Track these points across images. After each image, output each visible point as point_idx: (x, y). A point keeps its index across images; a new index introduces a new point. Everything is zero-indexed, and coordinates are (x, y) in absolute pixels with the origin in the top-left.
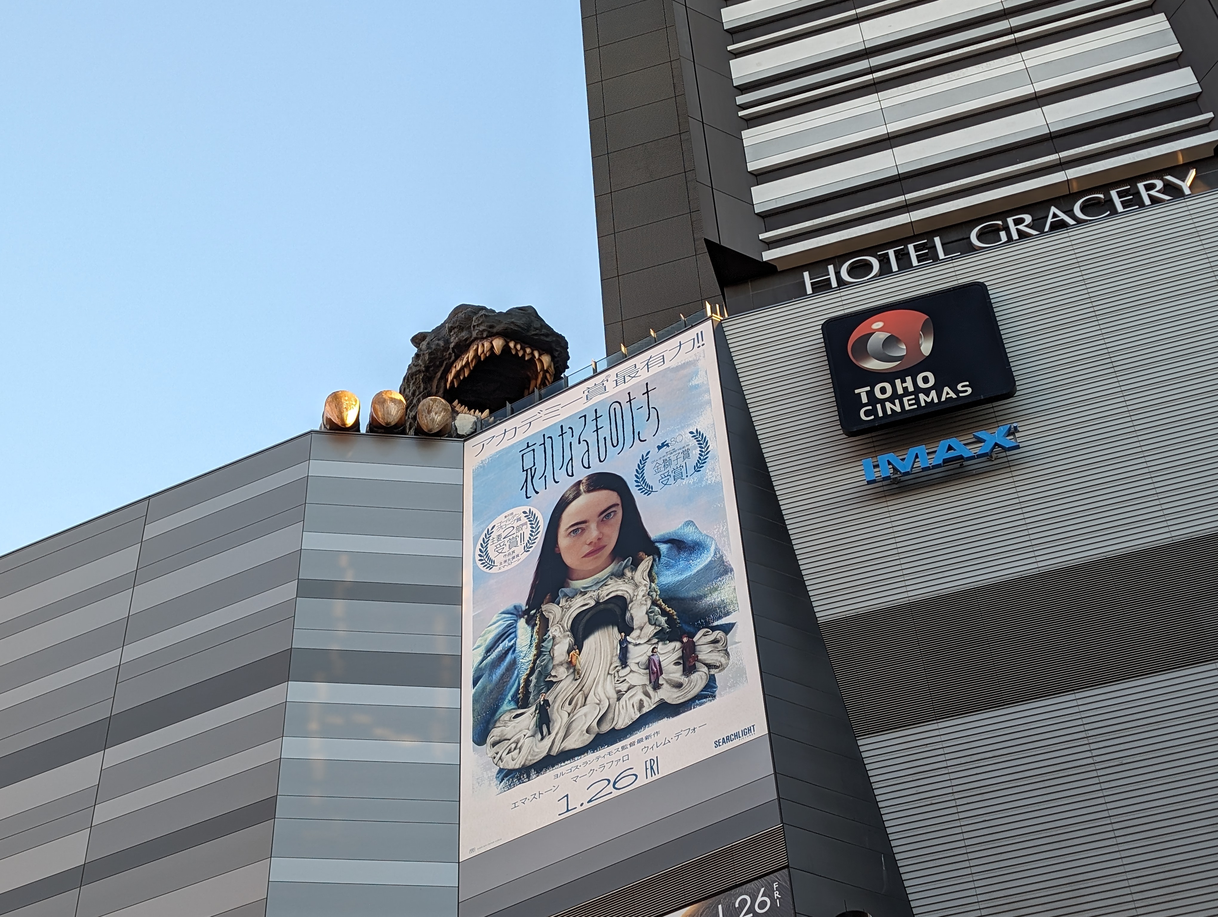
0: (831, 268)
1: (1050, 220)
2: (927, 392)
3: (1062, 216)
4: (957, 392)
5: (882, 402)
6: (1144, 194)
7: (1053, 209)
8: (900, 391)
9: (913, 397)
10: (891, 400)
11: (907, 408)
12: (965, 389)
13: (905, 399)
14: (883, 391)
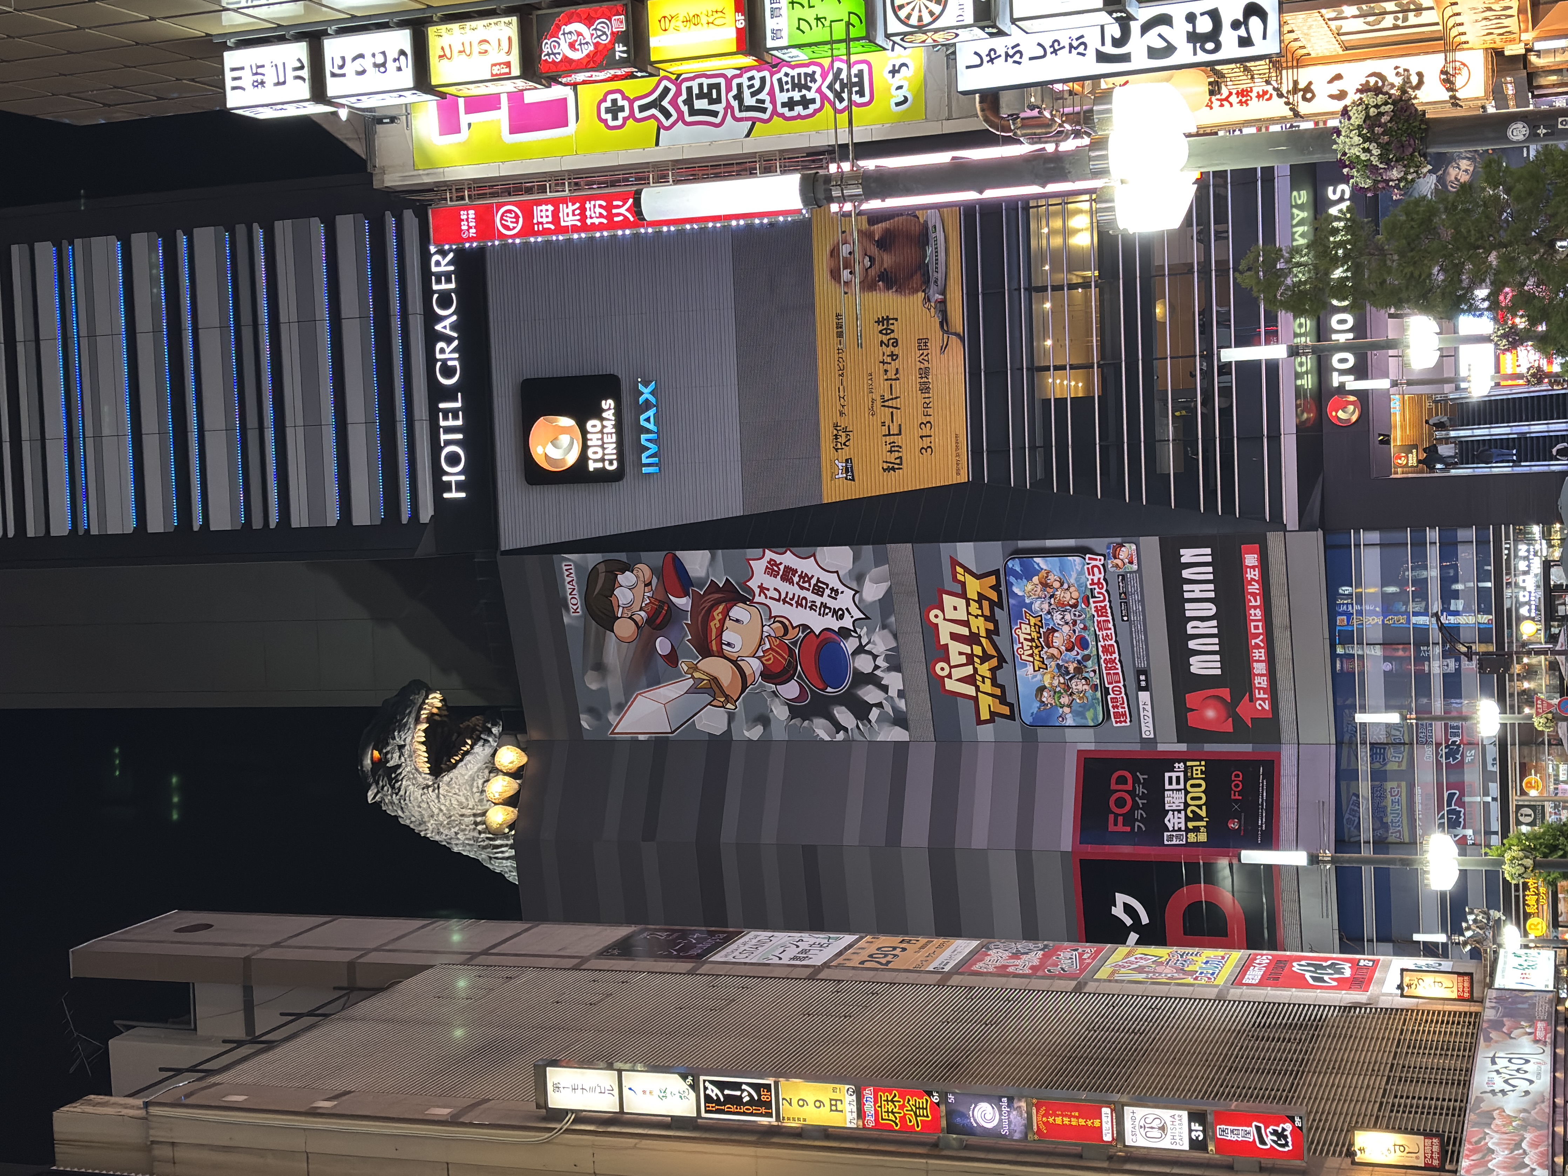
0: (445, 478)
1: (448, 332)
2: (604, 427)
3: (447, 323)
4: (609, 409)
5: (604, 454)
6: (442, 269)
7: (439, 327)
8: (600, 443)
9: (605, 436)
10: (604, 449)
11: (614, 439)
12: (608, 404)
13: (605, 440)
14: (595, 453)
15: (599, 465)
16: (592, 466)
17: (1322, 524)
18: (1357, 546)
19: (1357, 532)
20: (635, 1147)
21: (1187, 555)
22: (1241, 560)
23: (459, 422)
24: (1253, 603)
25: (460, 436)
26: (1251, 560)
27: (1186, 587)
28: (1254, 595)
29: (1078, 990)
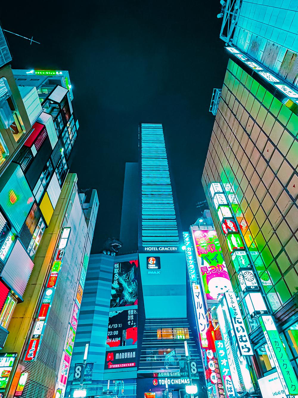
15: (149, 266)
16: (149, 265)
17: (138, 378)
18: (134, 385)
19: (136, 385)
20: (56, 239)
21: (134, 353)
22: (133, 363)
23: (154, 250)
24: (126, 365)
25: (153, 250)
26: (133, 364)
27: (129, 353)
28: (127, 365)
29: (69, 323)
